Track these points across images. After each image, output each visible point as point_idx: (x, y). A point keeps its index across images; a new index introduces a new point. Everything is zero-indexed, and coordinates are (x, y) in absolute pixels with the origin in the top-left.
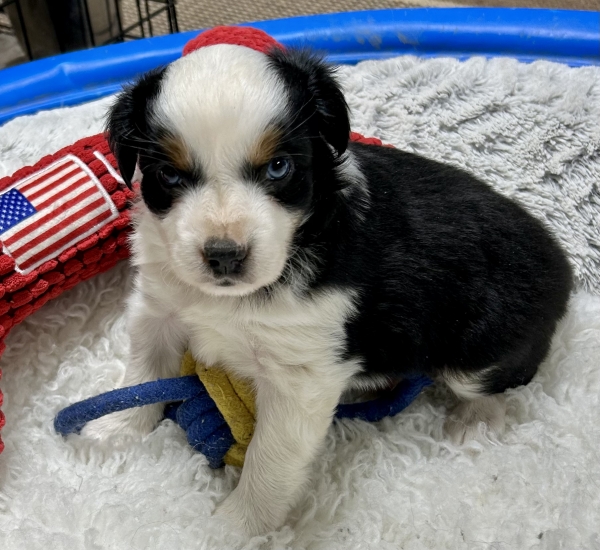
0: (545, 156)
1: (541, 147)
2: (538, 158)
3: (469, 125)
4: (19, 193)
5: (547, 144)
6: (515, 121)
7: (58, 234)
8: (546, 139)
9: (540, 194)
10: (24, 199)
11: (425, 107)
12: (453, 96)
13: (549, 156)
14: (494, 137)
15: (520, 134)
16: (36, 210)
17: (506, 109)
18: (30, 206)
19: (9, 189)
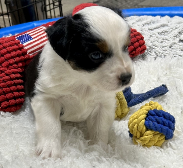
0: (179, 36)
1: (178, 33)
2: (177, 36)
3: (157, 29)
4: (28, 34)
5: (179, 33)
6: (170, 28)
7: (39, 45)
8: (179, 31)
9: (179, 45)
10: (29, 36)
11: (144, 25)
12: (152, 23)
13: (180, 36)
14: (164, 32)
15: (171, 31)
16: (33, 39)
17: (167, 25)
18: (31, 37)
19: (25, 34)
